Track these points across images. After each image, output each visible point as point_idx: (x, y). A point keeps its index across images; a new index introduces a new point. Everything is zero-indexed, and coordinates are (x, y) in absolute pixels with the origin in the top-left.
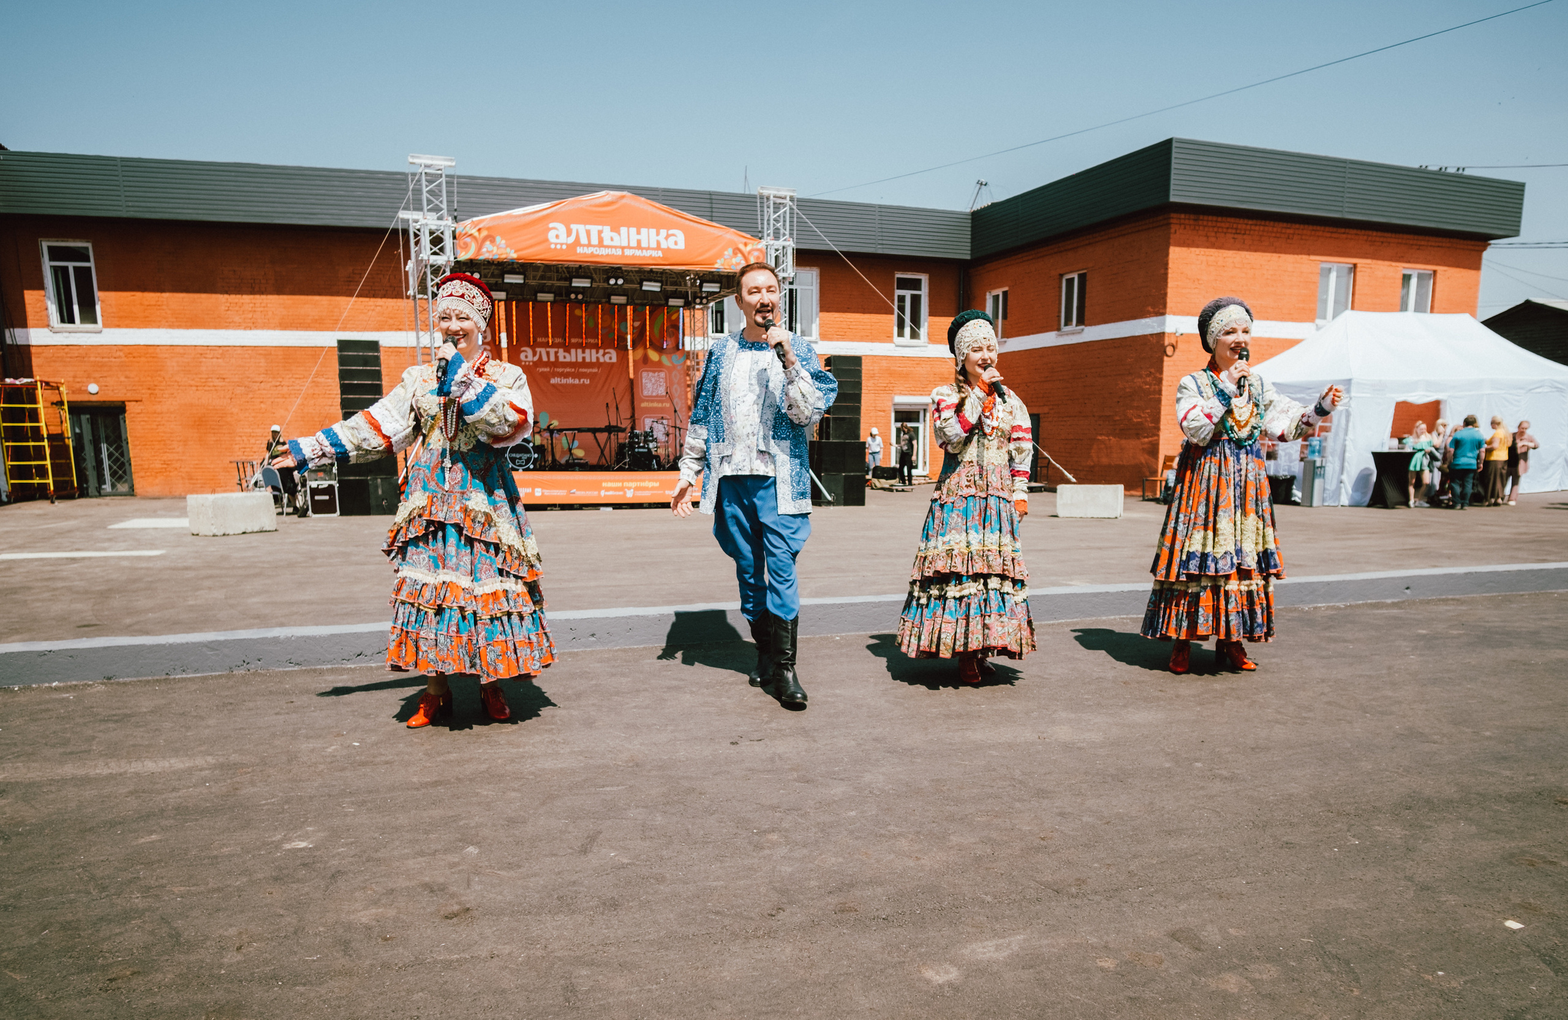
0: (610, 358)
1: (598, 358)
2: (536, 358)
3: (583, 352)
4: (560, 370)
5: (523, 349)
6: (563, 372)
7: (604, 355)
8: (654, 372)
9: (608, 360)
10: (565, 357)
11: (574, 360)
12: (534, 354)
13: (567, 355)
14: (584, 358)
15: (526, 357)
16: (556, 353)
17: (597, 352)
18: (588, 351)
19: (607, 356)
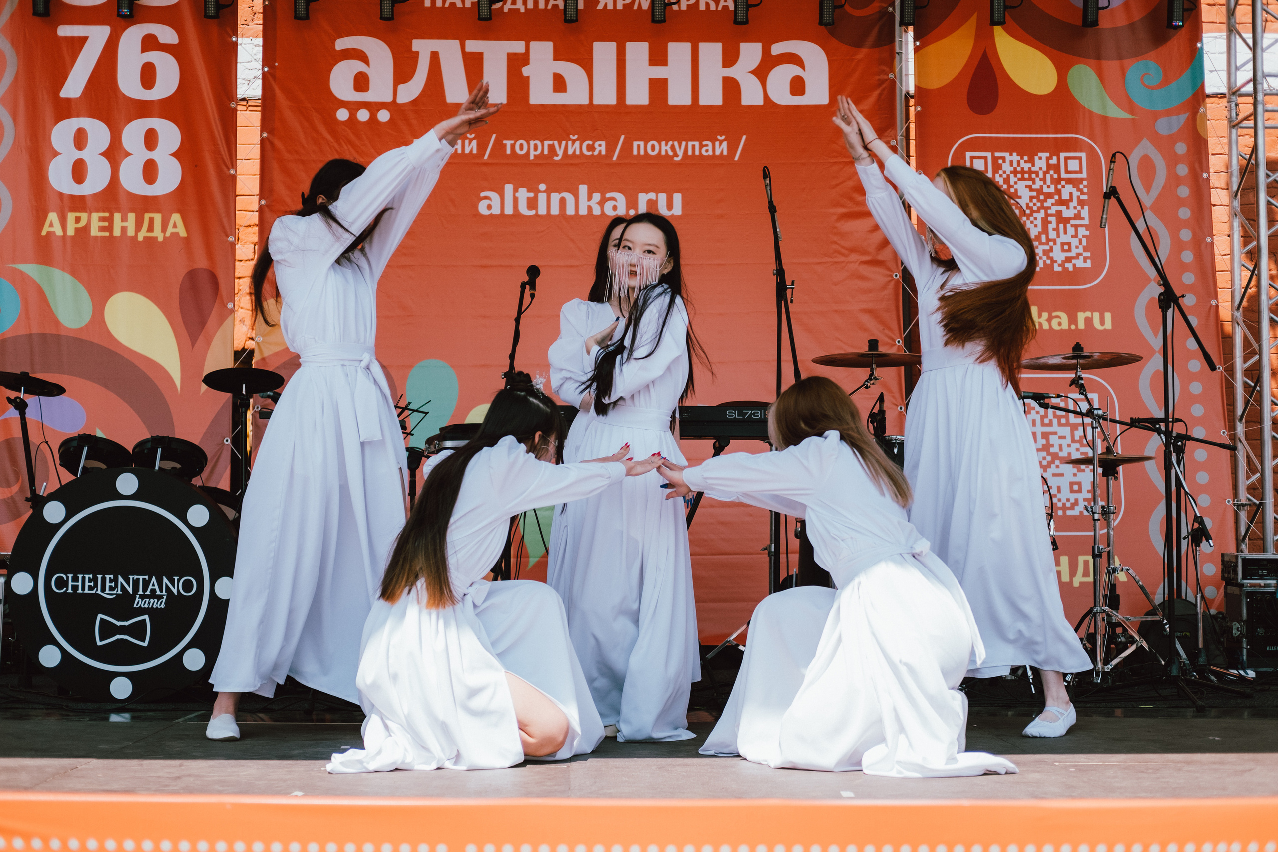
0: (798, 86)
1: (731, 87)
2: (410, 92)
3: (658, 58)
4: (533, 148)
5: (342, 44)
6: (544, 161)
7: (761, 73)
8: (1028, 150)
9: (782, 96)
10: (559, 84)
11: (606, 96)
12: (402, 74)
13: (572, 72)
14: (659, 87)
15: (361, 82)
16: (517, 63)
17: (730, 59)
18: (679, 52)
19: (781, 77)
